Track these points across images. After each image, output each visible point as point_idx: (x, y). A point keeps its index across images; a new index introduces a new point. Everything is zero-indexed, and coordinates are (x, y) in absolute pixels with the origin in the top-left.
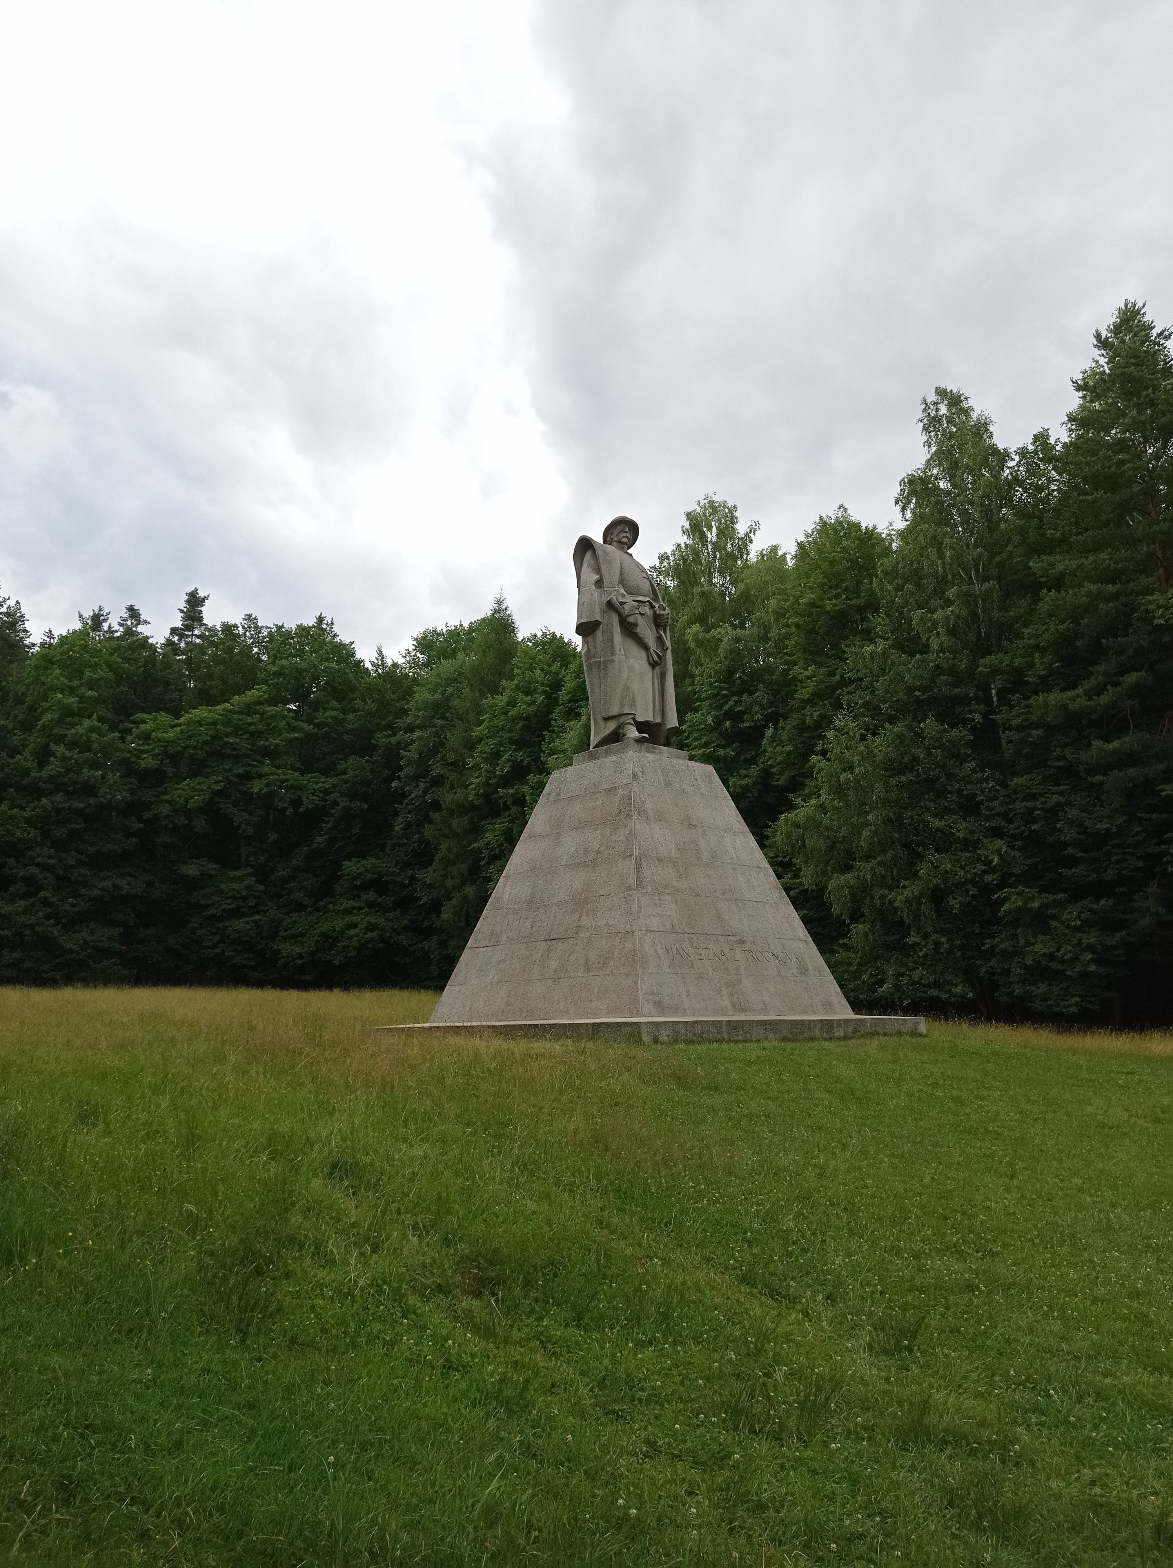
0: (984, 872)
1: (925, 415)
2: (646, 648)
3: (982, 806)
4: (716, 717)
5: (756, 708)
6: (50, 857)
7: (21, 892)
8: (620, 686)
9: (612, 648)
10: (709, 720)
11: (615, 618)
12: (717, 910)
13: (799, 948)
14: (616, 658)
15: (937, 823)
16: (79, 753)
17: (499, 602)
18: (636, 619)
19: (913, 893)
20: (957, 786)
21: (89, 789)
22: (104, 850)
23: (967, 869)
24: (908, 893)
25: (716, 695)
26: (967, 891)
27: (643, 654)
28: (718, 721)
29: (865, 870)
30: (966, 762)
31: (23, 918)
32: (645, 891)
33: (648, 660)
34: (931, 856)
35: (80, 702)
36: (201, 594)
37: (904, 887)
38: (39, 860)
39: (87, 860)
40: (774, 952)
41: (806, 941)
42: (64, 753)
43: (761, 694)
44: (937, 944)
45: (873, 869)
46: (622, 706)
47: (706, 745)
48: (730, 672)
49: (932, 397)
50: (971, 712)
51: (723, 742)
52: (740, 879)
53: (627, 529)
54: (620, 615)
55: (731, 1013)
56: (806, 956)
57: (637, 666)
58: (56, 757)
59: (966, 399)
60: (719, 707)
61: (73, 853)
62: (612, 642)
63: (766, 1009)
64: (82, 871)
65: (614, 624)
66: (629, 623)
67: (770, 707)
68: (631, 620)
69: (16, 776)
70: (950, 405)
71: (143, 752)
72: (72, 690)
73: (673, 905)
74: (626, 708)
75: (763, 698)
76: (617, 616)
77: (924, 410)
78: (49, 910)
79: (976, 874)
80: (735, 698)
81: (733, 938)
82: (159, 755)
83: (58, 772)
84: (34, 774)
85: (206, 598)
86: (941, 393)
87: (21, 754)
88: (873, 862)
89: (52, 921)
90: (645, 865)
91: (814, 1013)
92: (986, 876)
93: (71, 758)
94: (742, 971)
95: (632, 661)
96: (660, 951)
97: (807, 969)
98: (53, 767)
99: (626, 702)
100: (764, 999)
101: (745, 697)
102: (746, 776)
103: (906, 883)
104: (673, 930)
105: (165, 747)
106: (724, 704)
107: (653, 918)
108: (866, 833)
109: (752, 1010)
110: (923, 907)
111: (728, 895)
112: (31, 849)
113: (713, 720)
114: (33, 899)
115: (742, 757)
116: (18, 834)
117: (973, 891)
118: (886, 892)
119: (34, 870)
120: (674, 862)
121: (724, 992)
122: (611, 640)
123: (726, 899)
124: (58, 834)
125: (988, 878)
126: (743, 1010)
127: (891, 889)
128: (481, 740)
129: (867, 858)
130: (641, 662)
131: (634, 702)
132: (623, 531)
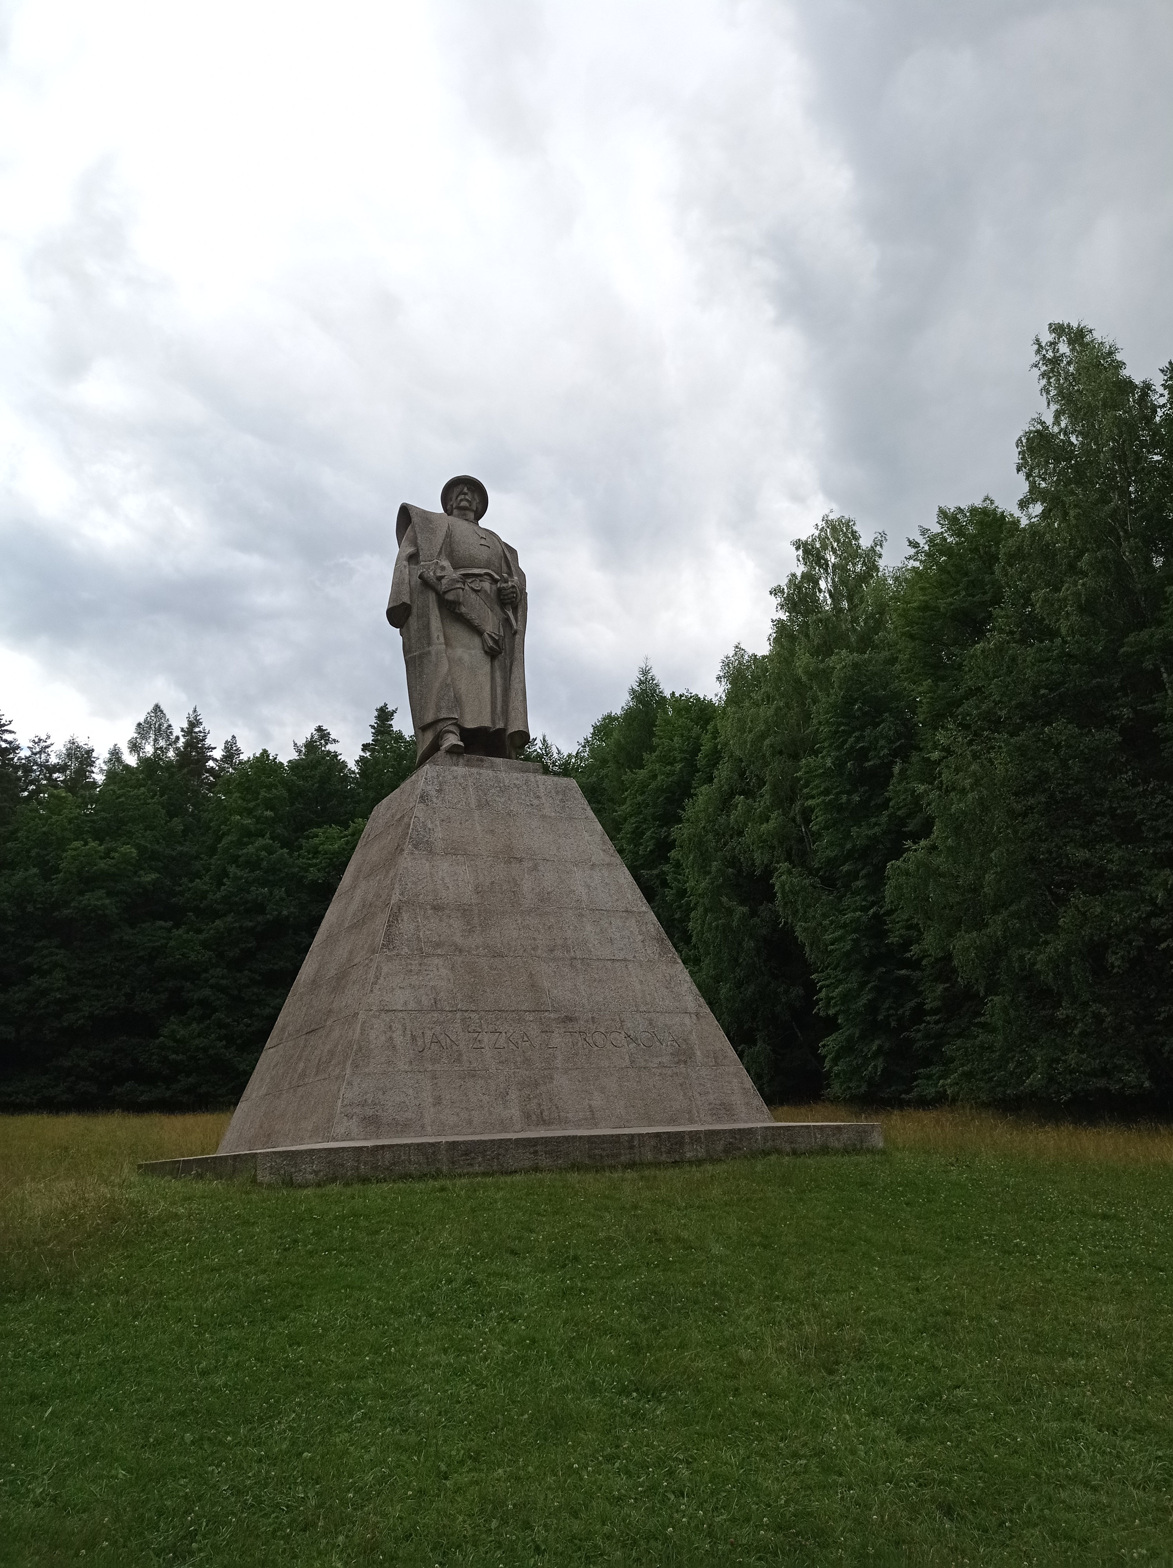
0: (1152, 914)
1: (1038, 358)
2: (478, 631)
3: (1144, 828)
4: (837, 758)
5: (882, 742)
6: (223, 978)
7: (196, 1015)
8: (437, 685)
9: (429, 637)
10: (829, 763)
11: (432, 597)
12: (531, 975)
13: (682, 1024)
14: (433, 649)
15: (1083, 854)
16: (249, 872)
17: (645, 672)
18: (458, 596)
19: (1056, 950)
20: (1107, 804)
21: (259, 908)
22: (276, 967)
23: (1127, 912)
24: (1050, 949)
25: (836, 732)
26: (1130, 943)
27: (477, 641)
28: (840, 764)
29: (996, 927)
30: (1121, 773)
31: (197, 1042)
32: (395, 952)
33: (483, 648)
34: (1078, 898)
35: (257, 823)
36: (390, 708)
37: (1046, 943)
38: (212, 981)
39: (260, 978)
40: (631, 1033)
41: (697, 1014)
42: (235, 873)
43: (887, 726)
44: (1098, 1018)
45: (1004, 922)
46: (439, 709)
47: (826, 792)
48: (849, 701)
49: (1047, 337)
50: (1118, 707)
51: (848, 787)
52: (589, 928)
53: (465, 490)
54: (437, 593)
55: (518, 1127)
56: (694, 1037)
57: (466, 657)
58: (229, 878)
59: (1090, 331)
60: (839, 748)
61: (246, 972)
62: (429, 629)
63: (593, 1118)
64: (255, 990)
65: (431, 605)
66: (447, 601)
67: (899, 740)
68: (450, 597)
69: (194, 900)
70: (1070, 342)
71: (311, 865)
72: (250, 812)
73: (444, 972)
74: (444, 711)
75: (890, 729)
76: (434, 594)
77: (1038, 352)
78: (224, 1031)
79: (1140, 918)
80: (856, 734)
81: (552, 1015)
82: (326, 867)
83: (229, 891)
84: (210, 896)
85: (394, 712)
86: (1058, 329)
87: (201, 879)
88: (1005, 913)
89: (224, 1042)
90: (405, 916)
91: (691, 1121)
92: (1153, 920)
93: (241, 878)
94: (559, 1062)
95: (459, 652)
96: (398, 1039)
97: (692, 1056)
98: (228, 886)
99: (443, 704)
100: (593, 1103)
101: (868, 731)
102: (876, 824)
103: (1049, 937)
104: (435, 1006)
105: (331, 859)
106: (844, 742)
107: (398, 992)
108: (989, 877)
109: (563, 1122)
110: (1073, 968)
111: (558, 953)
112: (206, 971)
113: (833, 763)
114: (208, 1022)
115: (873, 803)
116: (193, 957)
117: (1139, 942)
118: (1025, 951)
119: (207, 992)
120: (465, 911)
121: (513, 1095)
122: (427, 627)
123: (554, 959)
124: (231, 955)
125: (1155, 922)
126: (544, 1122)
127: (1030, 947)
128: (625, 820)
129: (995, 911)
130: (473, 652)
131: (458, 701)
132: (462, 493)
